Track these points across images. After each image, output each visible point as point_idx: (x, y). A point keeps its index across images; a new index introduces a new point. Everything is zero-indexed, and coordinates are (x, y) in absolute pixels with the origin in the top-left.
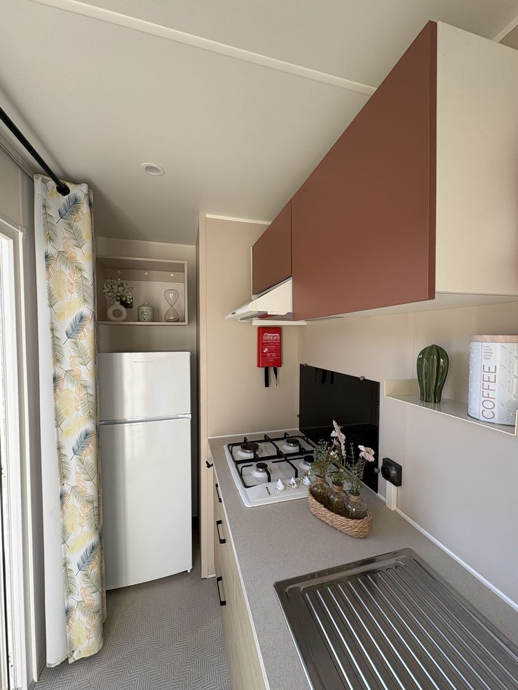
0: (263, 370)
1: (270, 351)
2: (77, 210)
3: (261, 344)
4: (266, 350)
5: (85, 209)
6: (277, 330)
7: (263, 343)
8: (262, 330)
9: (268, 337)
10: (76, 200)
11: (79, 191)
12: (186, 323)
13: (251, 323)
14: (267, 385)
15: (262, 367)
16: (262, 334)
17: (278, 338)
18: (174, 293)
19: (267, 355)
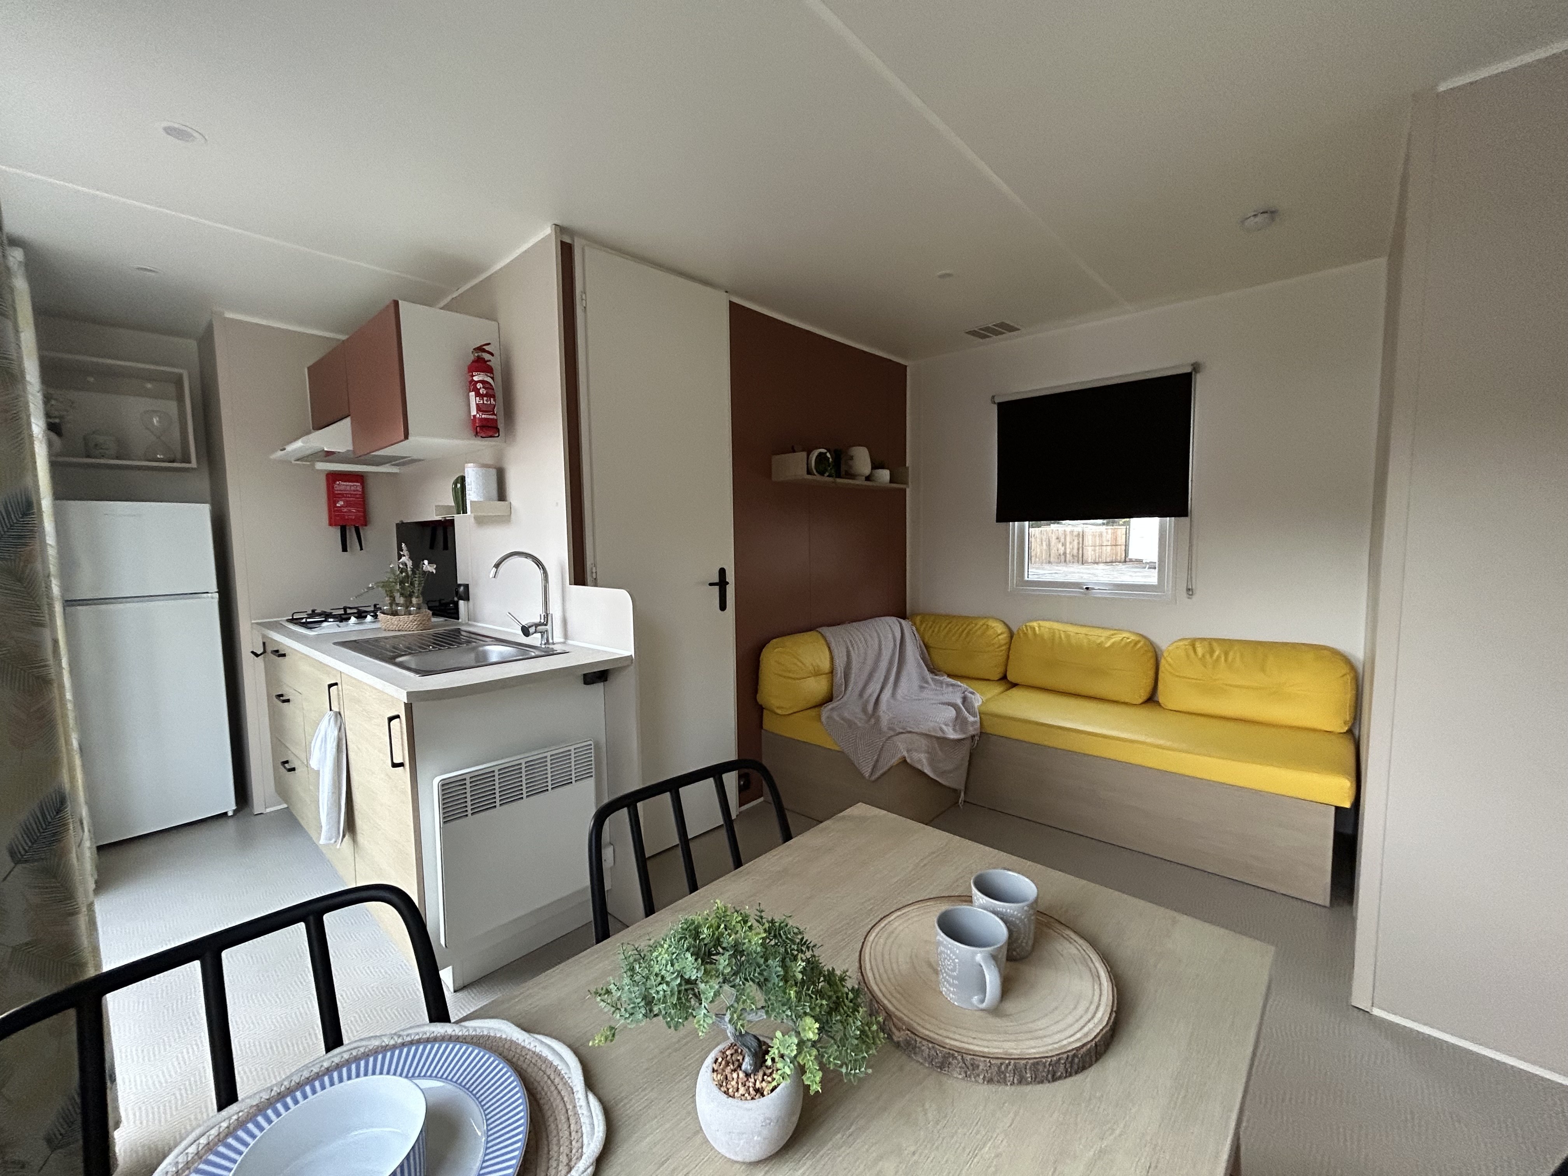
0: (336, 532)
3: (332, 497)
4: (342, 503)
6: (357, 477)
7: (335, 494)
13: (313, 465)
14: (345, 549)
15: (336, 525)
16: (334, 482)
17: (360, 489)
18: (160, 418)
19: (345, 510)
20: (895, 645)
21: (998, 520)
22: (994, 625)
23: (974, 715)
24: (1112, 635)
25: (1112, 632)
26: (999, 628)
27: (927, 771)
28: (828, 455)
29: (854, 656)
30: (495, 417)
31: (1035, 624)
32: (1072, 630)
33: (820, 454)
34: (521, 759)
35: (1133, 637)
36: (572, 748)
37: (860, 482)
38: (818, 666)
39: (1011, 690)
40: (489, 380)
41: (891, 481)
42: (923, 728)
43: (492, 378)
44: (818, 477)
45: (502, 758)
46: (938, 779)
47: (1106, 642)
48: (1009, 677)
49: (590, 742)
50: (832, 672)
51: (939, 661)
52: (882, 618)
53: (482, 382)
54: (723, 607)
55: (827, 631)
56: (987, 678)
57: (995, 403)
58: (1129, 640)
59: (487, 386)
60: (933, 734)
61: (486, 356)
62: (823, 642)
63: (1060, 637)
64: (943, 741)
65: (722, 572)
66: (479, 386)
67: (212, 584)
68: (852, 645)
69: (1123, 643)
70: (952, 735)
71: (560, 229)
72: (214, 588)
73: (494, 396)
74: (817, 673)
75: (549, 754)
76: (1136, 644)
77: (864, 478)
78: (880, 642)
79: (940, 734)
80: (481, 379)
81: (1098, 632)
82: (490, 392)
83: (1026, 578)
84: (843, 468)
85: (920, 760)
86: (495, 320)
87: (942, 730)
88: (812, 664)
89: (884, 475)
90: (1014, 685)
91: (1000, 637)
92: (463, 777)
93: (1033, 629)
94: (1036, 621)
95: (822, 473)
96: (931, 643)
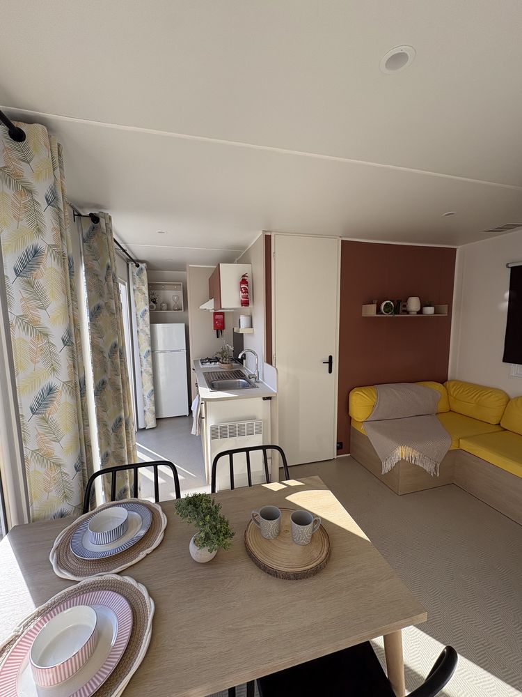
1: (219, 323)
2: (142, 272)
5: (145, 272)
8: (215, 314)
9: (217, 317)
10: (142, 269)
11: (143, 266)
12: (183, 311)
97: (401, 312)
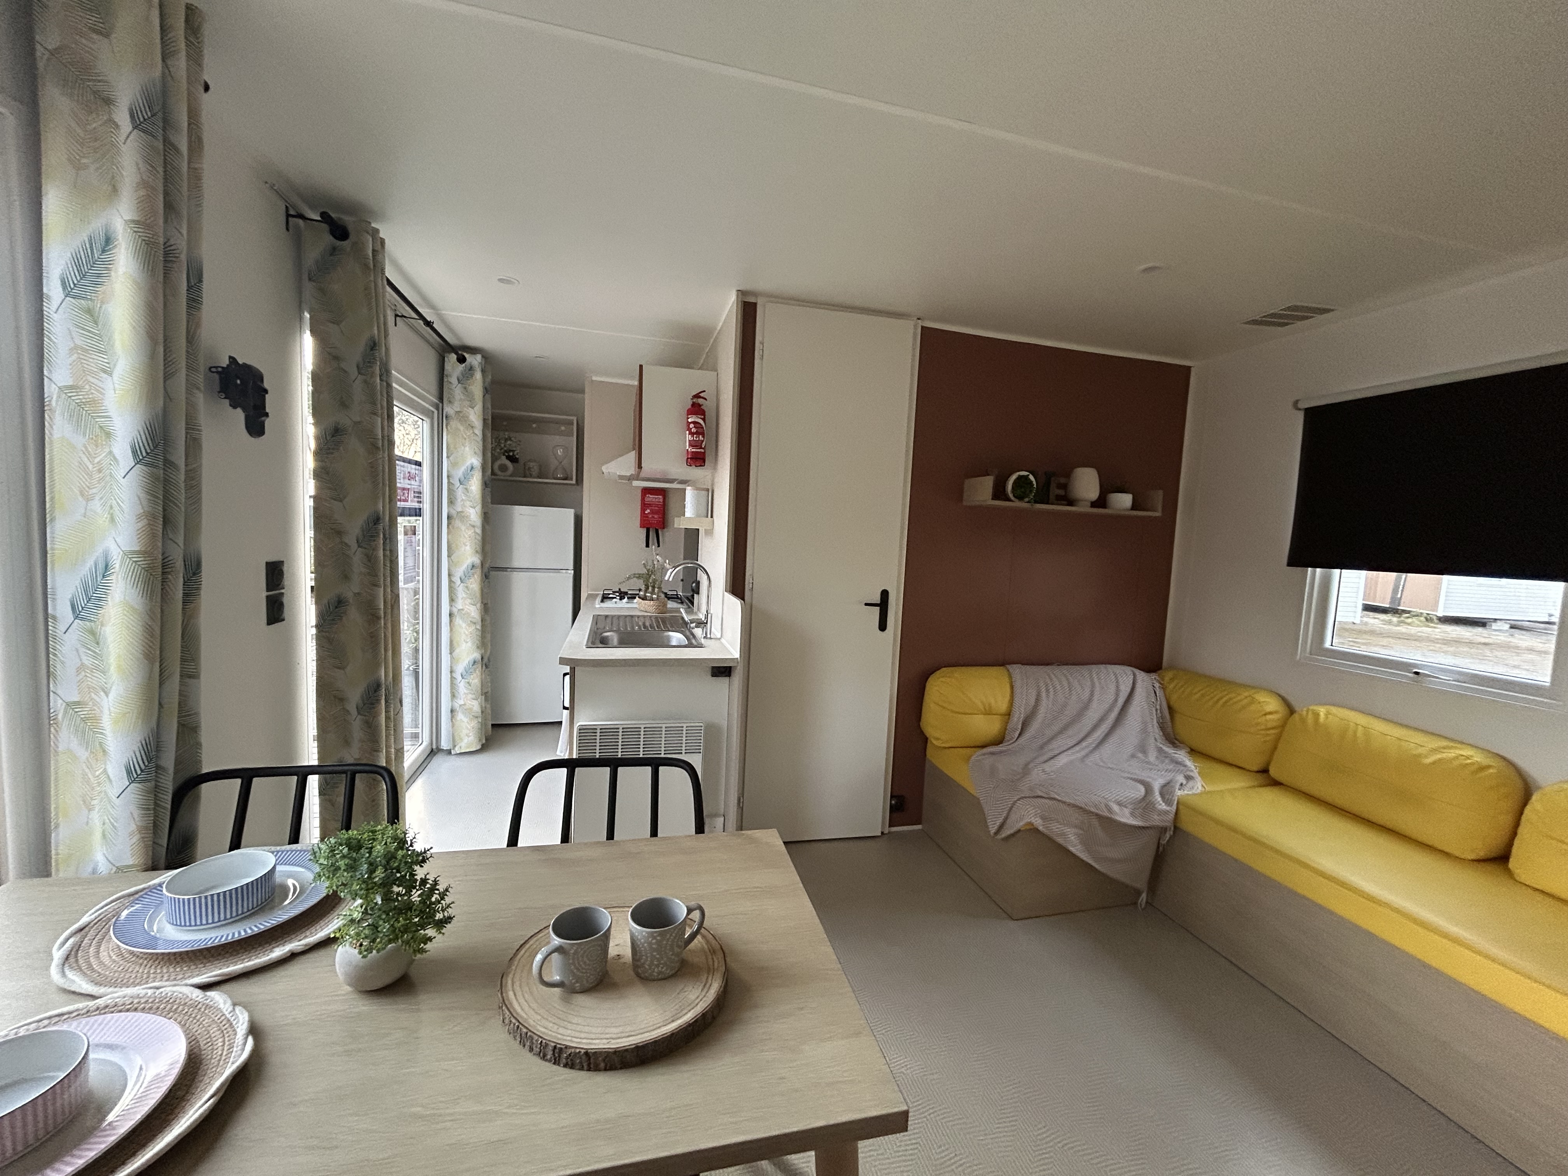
0: (644, 531)
1: (652, 512)
2: (472, 375)
3: (644, 505)
4: (649, 511)
5: (478, 375)
6: (662, 492)
7: (645, 504)
8: (646, 491)
9: (650, 498)
10: (471, 367)
11: (474, 360)
12: (574, 482)
13: (631, 483)
14: (647, 546)
15: (644, 527)
16: (645, 495)
17: (661, 500)
18: (563, 449)
19: (650, 516)
20: (1116, 700)
21: (1290, 563)
22: (1262, 699)
23: (1168, 802)
24: (1444, 748)
25: (1445, 743)
26: (1271, 704)
27: (1076, 849)
28: (1031, 477)
29: (1044, 702)
30: (703, 451)
31: (1322, 711)
32: (1379, 726)
33: (1020, 477)
34: (642, 724)
35: (1478, 758)
36: (685, 725)
37: (1083, 508)
38: (990, 704)
39: (1264, 789)
40: (701, 422)
41: (1134, 507)
42: (1080, 800)
43: (704, 420)
44: (1017, 504)
45: (628, 720)
46: (1093, 864)
47: (1426, 757)
48: (1273, 772)
49: (701, 724)
50: (1009, 714)
51: (1183, 729)
52: (1109, 666)
53: (694, 423)
54: (883, 626)
55: (1017, 670)
56: (1241, 765)
57: (1300, 409)
58: (1469, 761)
59: (698, 425)
60: (1093, 810)
61: (700, 401)
62: (1007, 679)
63: (1355, 732)
64: (1108, 823)
65: (885, 594)
66: (692, 426)
67: (571, 565)
68: (1047, 691)
69: (1456, 763)
70: (1125, 817)
71: (741, 293)
72: (571, 567)
73: (703, 434)
74: (988, 712)
75: (664, 726)
76: (1482, 768)
77: (1089, 504)
78: (1092, 694)
79: (1106, 814)
80: (693, 420)
81: (1419, 738)
82: (700, 430)
83: (1327, 645)
84: (1055, 491)
85: (1063, 834)
86: (716, 370)
87: (1110, 810)
88: (982, 702)
89: (1123, 501)
90: (1275, 783)
91: (1269, 717)
92: (595, 727)
93: (1317, 715)
94: (1325, 704)
95: (1020, 498)
96: (1176, 705)
97: (1052, 497)
